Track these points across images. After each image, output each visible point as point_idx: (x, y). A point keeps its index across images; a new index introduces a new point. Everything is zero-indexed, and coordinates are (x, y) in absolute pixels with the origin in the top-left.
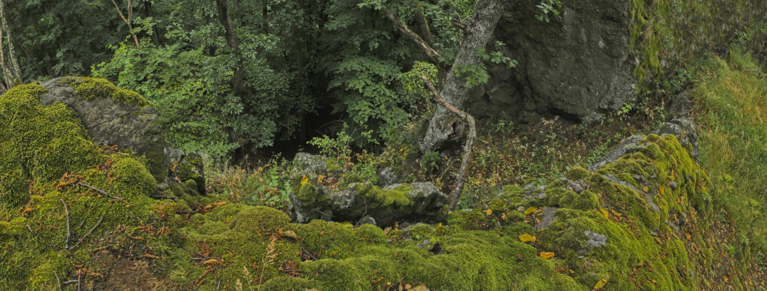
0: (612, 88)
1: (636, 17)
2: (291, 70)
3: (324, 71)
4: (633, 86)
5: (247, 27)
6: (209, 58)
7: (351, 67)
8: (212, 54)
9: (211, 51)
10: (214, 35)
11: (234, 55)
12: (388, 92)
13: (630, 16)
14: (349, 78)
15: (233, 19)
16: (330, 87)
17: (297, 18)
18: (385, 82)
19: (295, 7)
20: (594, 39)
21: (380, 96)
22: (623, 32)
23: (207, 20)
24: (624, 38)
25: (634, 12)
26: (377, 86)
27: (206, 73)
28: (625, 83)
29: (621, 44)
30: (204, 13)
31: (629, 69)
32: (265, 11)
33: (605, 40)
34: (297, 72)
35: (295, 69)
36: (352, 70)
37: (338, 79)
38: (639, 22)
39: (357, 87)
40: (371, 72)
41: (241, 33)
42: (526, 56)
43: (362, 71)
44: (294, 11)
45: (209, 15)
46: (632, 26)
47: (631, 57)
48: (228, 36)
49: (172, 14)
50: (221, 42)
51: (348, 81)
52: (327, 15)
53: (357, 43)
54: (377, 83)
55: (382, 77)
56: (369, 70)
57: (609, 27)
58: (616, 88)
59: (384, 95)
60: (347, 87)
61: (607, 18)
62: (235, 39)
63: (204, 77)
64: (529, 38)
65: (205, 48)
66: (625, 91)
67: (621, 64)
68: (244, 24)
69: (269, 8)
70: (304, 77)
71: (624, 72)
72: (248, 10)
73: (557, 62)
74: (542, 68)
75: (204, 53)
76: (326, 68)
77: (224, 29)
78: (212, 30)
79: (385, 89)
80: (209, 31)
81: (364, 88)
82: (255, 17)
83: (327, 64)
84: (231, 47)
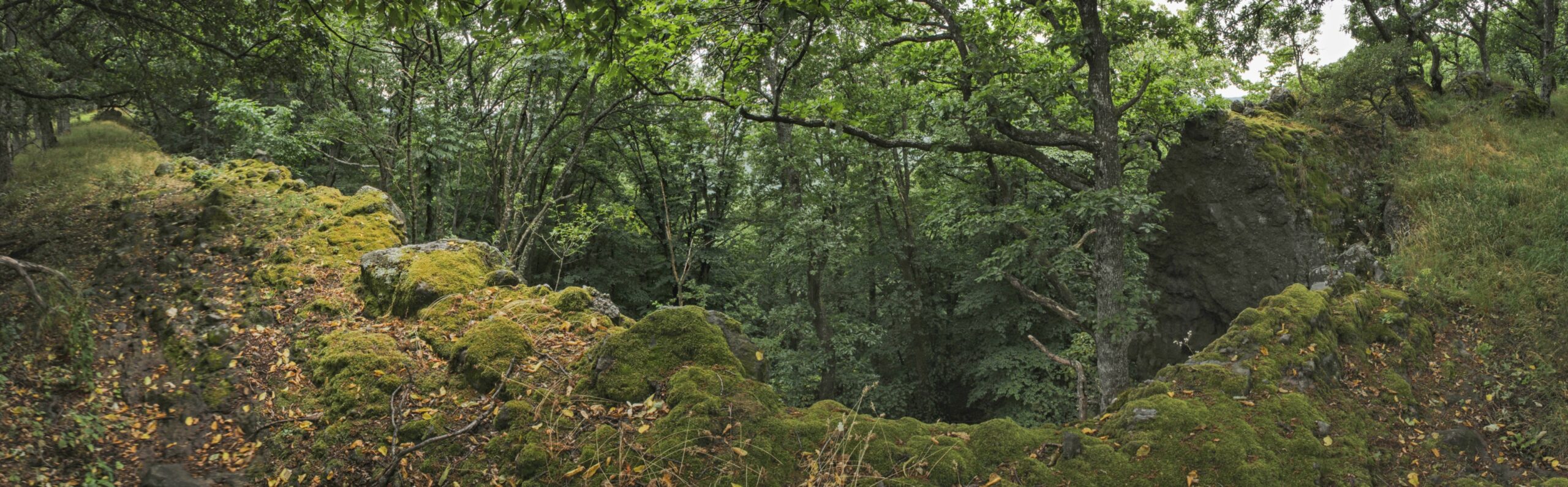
0: (1300, 260)
1: (1280, 169)
2: (909, 381)
3: (959, 377)
4: (1321, 241)
5: (846, 314)
6: (789, 352)
7: (997, 364)
8: (794, 345)
9: (792, 342)
10: (800, 319)
11: (823, 350)
12: (1060, 391)
13: (1272, 173)
14: (996, 382)
15: (827, 302)
16: (972, 400)
17: (913, 303)
18: (1052, 376)
19: (909, 288)
20: (1251, 219)
21: (1050, 399)
22: (1275, 193)
23: (792, 298)
24: (1281, 198)
25: (1274, 166)
26: (1042, 385)
27: (782, 371)
28: (1310, 245)
29: (1281, 205)
30: (789, 288)
31: (1305, 226)
32: (873, 293)
33: (1263, 213)
34: (917, 383)
35: (916, 378)
36: (999, 369)
37: (981, 386)
38: (1287, 171)
39: (1011, 392)
40: (1028, 367)
41: (835, 321)
42: (1201, 277)
43: (1015, 368)
44: (909, 293)
45: (795, 293)
46: (1281, 180)
47: (1300, 212)
48: (817, 323)
49: (747, 283)
50: (808, 332)
51: (996, 386)
52: (956, 295)
53: (1000, 329)
54: (1040, 380)
55: (1045, 371)
56: (1024, 364)
57: (1260, 198)
58: (1304, 257)
59: (1055, 396)
60: (995, 395)
61: (1252, 190)
62: (827, 328)
63: (778, 376)
64: (1193, 255)
65: (785, 338)
66: (1315, 253)
67: (1293, 227)
68: (842, 310)
69: (878, 290)
70: (930, 389)
71: (1302, 234)
72: (848, 290)
73: (1234, 266)
74: (1224, 282)
75: (783, 345)
76: (963, 372)
77: (813, 312)
78: (797, 311)
79: (1054, 387)
80: (793, 313)
81: (1021, 392)
82: (859, 301)
83: (963, 366)
84: (821, 338)
